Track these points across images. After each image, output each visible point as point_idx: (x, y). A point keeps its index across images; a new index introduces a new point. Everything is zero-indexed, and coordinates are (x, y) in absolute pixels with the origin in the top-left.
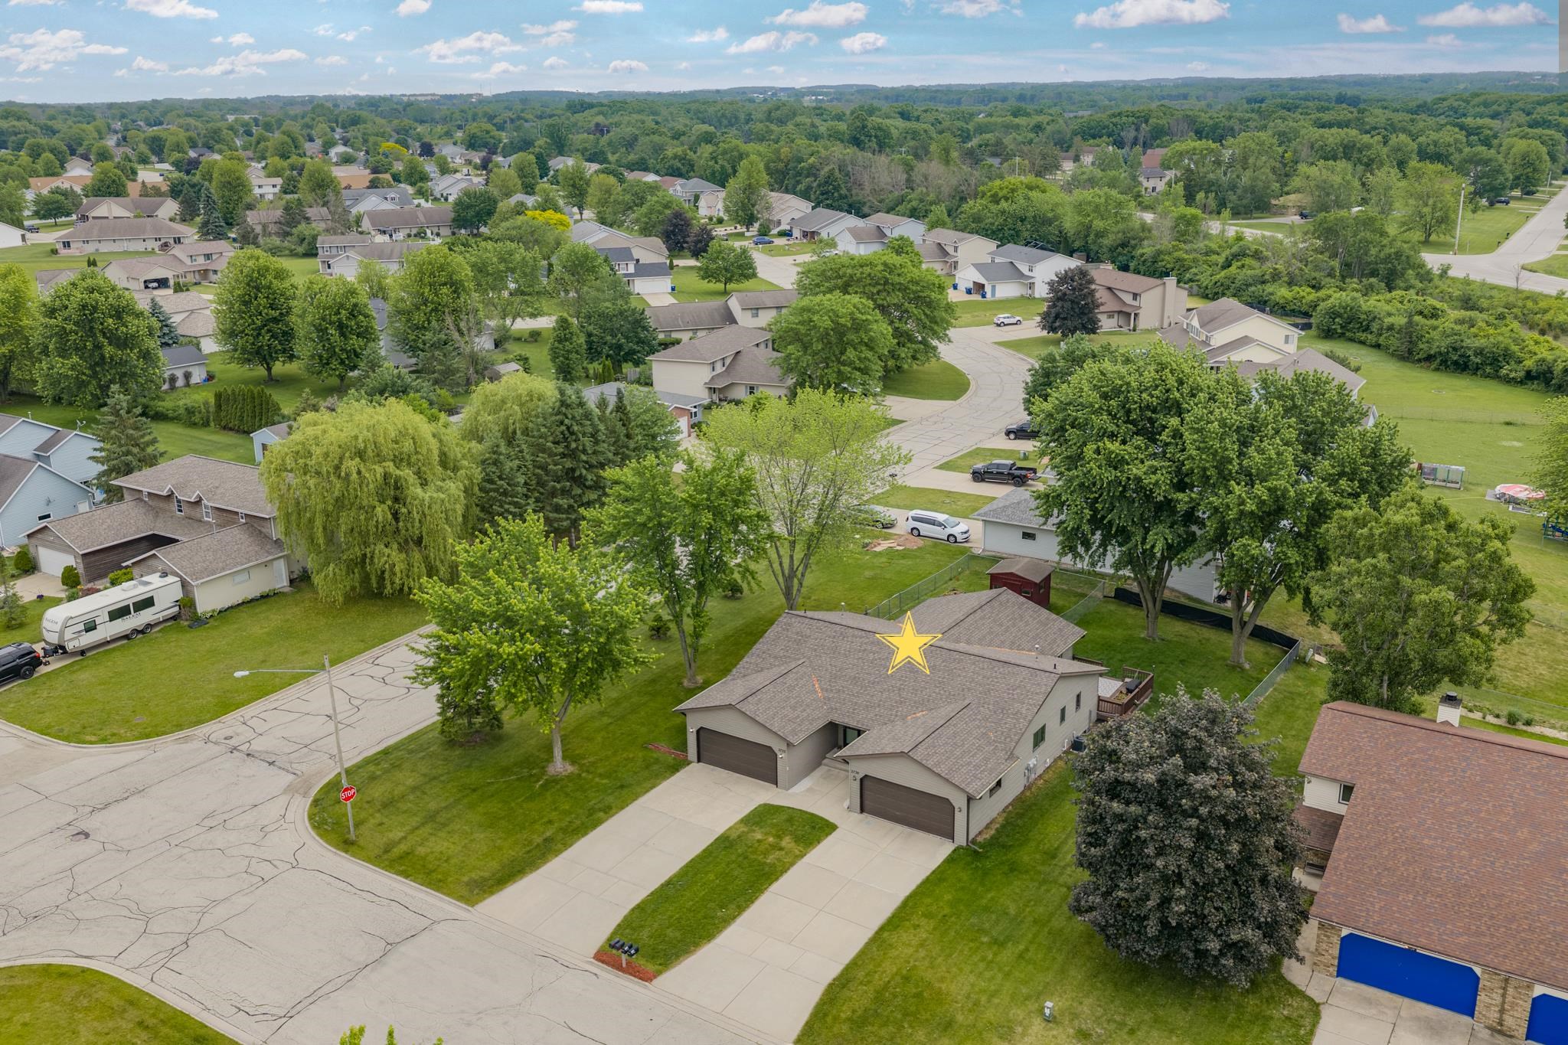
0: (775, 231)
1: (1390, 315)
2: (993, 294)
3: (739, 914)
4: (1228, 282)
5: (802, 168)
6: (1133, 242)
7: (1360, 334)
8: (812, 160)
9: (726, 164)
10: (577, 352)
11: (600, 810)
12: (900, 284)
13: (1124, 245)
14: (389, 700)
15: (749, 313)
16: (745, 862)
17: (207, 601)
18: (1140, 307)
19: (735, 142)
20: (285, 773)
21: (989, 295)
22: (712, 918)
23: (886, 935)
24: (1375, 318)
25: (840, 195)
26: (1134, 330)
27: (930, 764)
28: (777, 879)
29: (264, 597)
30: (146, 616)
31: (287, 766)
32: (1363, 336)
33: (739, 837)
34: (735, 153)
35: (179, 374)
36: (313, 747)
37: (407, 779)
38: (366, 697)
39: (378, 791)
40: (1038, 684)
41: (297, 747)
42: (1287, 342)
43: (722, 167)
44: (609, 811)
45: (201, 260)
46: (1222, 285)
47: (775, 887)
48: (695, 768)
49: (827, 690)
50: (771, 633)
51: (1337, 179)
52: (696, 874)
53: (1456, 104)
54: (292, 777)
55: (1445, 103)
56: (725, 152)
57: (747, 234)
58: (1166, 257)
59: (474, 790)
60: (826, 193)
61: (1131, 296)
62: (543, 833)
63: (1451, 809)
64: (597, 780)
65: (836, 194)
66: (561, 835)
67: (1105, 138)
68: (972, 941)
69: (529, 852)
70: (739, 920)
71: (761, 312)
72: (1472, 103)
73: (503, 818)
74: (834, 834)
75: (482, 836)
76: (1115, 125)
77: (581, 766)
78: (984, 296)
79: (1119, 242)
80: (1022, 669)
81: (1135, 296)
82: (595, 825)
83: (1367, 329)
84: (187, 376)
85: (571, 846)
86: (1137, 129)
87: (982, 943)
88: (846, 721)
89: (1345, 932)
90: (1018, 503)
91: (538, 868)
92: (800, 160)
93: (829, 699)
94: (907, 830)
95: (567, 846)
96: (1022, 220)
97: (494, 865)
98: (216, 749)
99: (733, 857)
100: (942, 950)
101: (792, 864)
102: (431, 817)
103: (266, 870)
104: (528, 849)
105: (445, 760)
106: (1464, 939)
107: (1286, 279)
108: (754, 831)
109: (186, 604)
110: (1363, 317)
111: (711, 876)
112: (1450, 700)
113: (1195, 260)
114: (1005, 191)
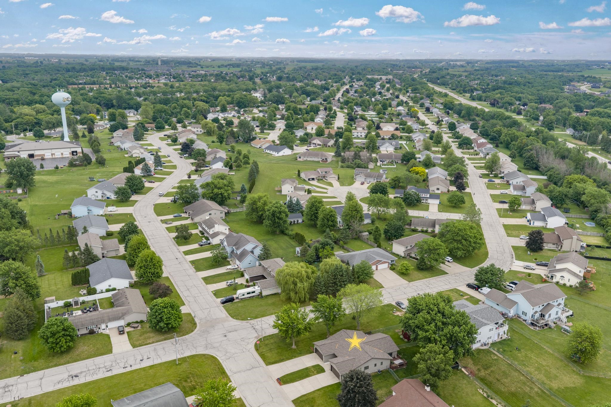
0: (499, 176)
2: (533, 224)
16: (307, 373)
17: (264, 293)
18: (563, 244)
20: (256, 333)
21: (532, 224)
22: (295, 380)
23: (316, 391)
26: (560, 250)
27: (338, 367)
28: (309, 377)
29: (275, 294)
30: (253, 294)
31: (258, 332)
33: (309, 368)
35: (296, 221)
36: (263, 330)
37: (272, 341)
39: (267, 342)
41: (261, 329)
44: (295, 357)
45: (324, 173)
48: (315, 354)
49: (338, 347)
50: (338, 333)
54: (257, 335)
57: (490, 175)
59: (279, 347)
62: (283, 358)
64: (298, 351)
66: (285, 359)
68: (327, 396)
73: (280, 353)
74: (324, 373)
75: (275, 355)
78: (530, 224)
81: (563, 240)
82: (292, 359)
84: (298, 221)
88: (337, 354)
91: (279, 363)
94: (335, 376)
95: (285, 361)
97: (273, 360)
98: (250, 325)
99: (306, 371)
100: (321, 396)
101: (313, 376)
102: (271, 349)
103: (244, 350)
104: (280, 359)
108: (313, 368)
109: (261, 293)
111: (301, 373)
114: (572, 180)
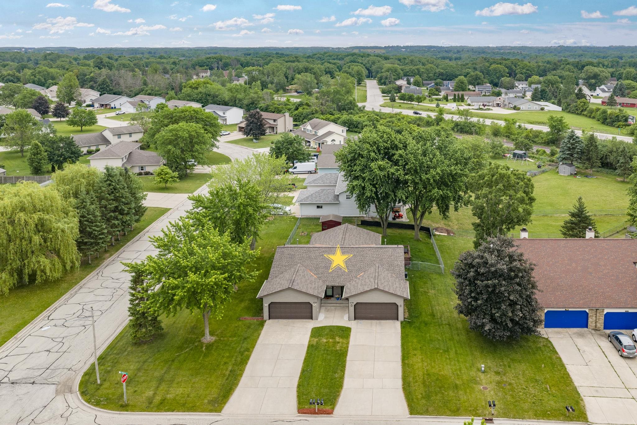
0: (84, 105)
1: (364, 122)
3: (344, 374)
4: (300, 115)
5: (87, 78)
6: (256, 102)
7: (354, 129)
8: (92, 75)
9: (40, 77)
10: (44, 160)
11: (245, 351)
12: (202, 118)
13: (253, 103)
14: (78, 334)
15: (117, 137)
16: (329, 352)
18: (277, 125)
19: (44, 68)
20: (47, 385)
22: (335, 379)
23: (406, 362)
24: (359, 123)
25: (110, 89)
26: (276, 133)
27: (387, 290)
28: (347, 355)
31: (45, 382)
32: (356, 130)
33: (317, 343)
34: (45, 73)
36: (52, 367)
37: (130, 366)
38: (62, 336)
40: (398, 253)
41: (42, 371)
42: (343, 132)
43: (39, 79)
44: (249, 350)
46: (298, 116)
47: (348, 358)
48: (270, 322)
49: (317, 274)
50: (276, 256)
51: (309, 79)
52: (312, 364)
53: (320, 56)
54: (54, 386)
55: (316, 56)
56: (39, 72)
57: (69, 107)
58: (271, 107)
59: (173, 361)
60: (103, 88)
61: (273, 121)
62: (227, 369)
63: (551, 263)
64: (230, 339)
65: (108, 89)
66: (236, 368)
67: (205, 67)
68: (437, 353)
69: (227, 379)
70: (346, 375)
71: (122, 136)
72: (325, 56)
73: (200, 368)
74: (352, 331)
75: (197, 379)
76: (209, 62)
77: (217, 335)
79: (250, 102)
80: (389, 249)
81: (275, 121)
82: (248, 358)
83: (357, 127)
85: (244, 370)
86: (218, 63)
87: (441, 353)
88: (333, 284)
89: (546, 311)
90: (312, 195)
91: (238, 385)
92: (86, 75)
93: (320, 277)
94: (378, 321)
95: (243, 371)
96: (209, 95)
97: (215, 390)
99: (322, 352)
100: (430, 360)
101: (348, 347)
102: (161, 380)
104: (225, 378)
105: (142, 352)
106: (581, 302)
107: (321, 112)
108: (321, 339)
110: (355, 123)
111: (320, 362)
112: (524, 230)
113: (282, 108)
114: (195, 85)
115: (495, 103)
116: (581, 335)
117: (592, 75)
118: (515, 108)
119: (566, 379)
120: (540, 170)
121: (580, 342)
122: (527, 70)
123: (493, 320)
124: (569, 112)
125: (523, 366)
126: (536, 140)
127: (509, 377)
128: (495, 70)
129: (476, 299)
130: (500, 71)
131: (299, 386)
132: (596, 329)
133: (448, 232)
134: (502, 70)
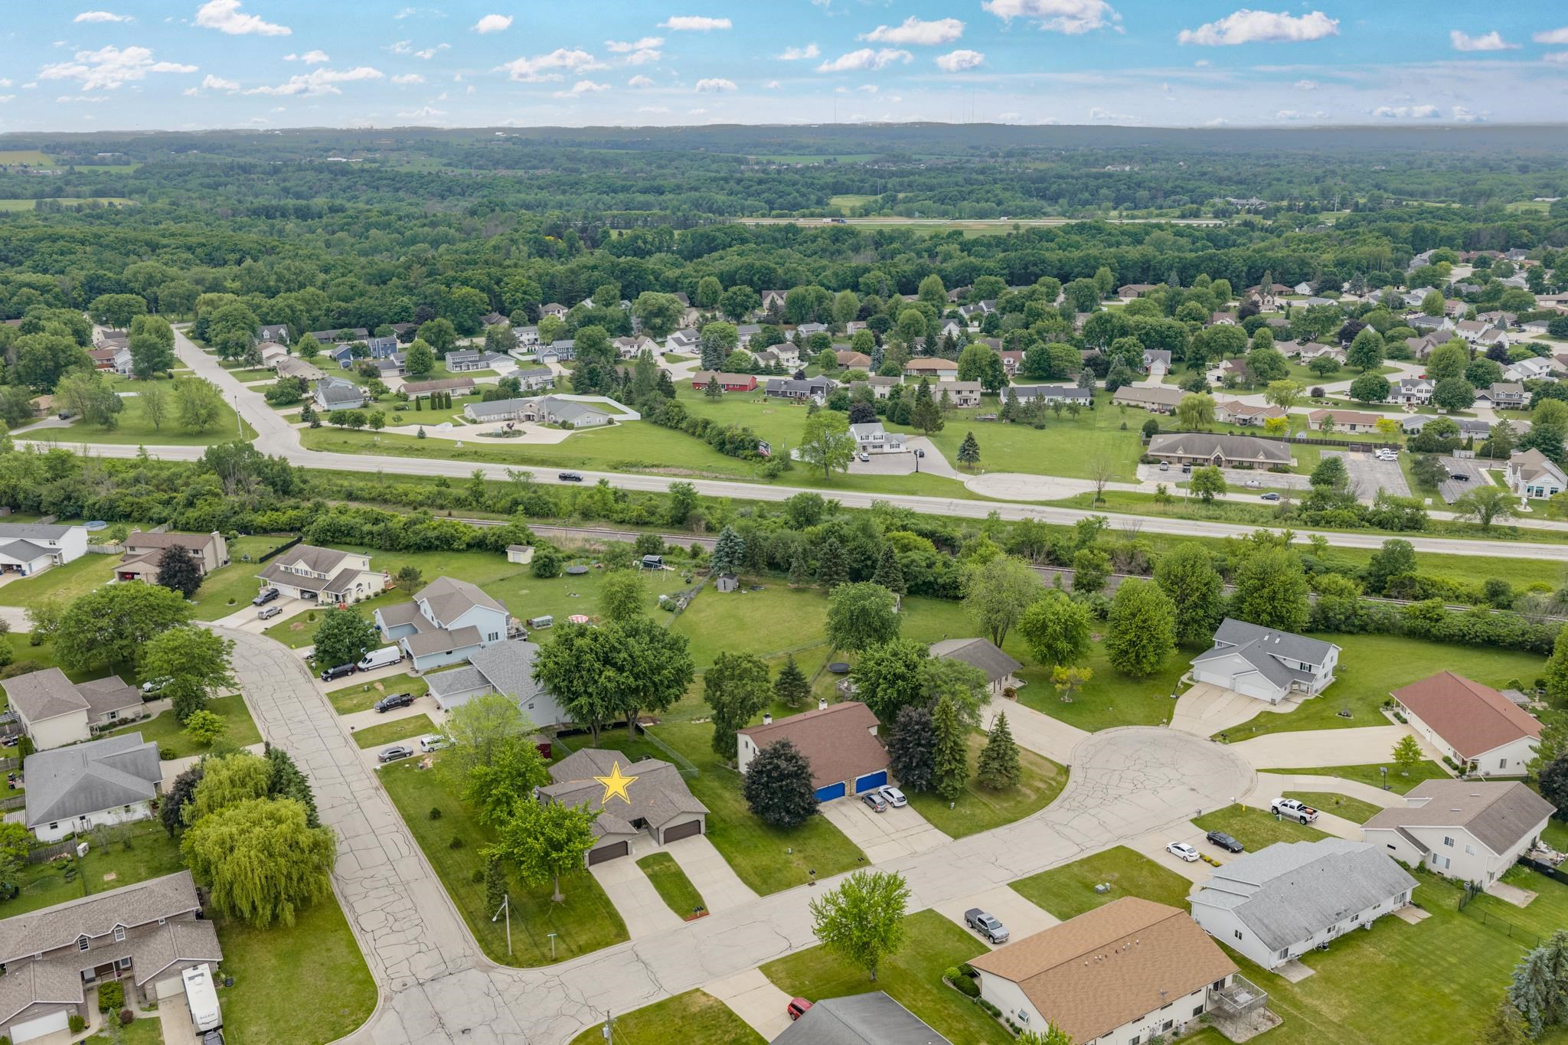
3: (694, 887)
11: (599, 895)
14: (423, 932)
16: (667, 875)
20: (467, 971)
22: (691, 892)
23: (732, 863)
27: (689, 810)
28: (684, 873)
33: (652, 871)
36: (447, 960)
38: (411, 938)
41: (443, 965)
47: (687, 874)
52: (664, 888)
54: (473, 969)
61: (192, 551)
62: (602, 912)
63: (804, 745)
64: (577, 891)
69: (612, 919)
70: (697, 888)
74: (672, 853)
80: (663, 767)
82: (609, 900)
88: (635, 817)
93: (617, 816)
94: (685, 839)
99: (663, 877)
101: (680, 868)
104: (609, 918)
106: (837, 776)
108: (652, 867)
111: (669, 885)
112: (767, 716)
115: (522, 415)
116: (842, 803)
117: (655, 310)
118: (565, 425)
119: (847, 841)
120: (691, 586)
121: (844, 809)
122: (525, 293)
123: (788, 812)
124: (655, 422)
125: (814, 841)
126: (653, 519)
127: (809, 852)
128: (463, 299)
129: (771, 799)
130: (474, 303)
131: (669, 905)
132: (851, 795)
133: (654, 721)
134: (476, 299)
